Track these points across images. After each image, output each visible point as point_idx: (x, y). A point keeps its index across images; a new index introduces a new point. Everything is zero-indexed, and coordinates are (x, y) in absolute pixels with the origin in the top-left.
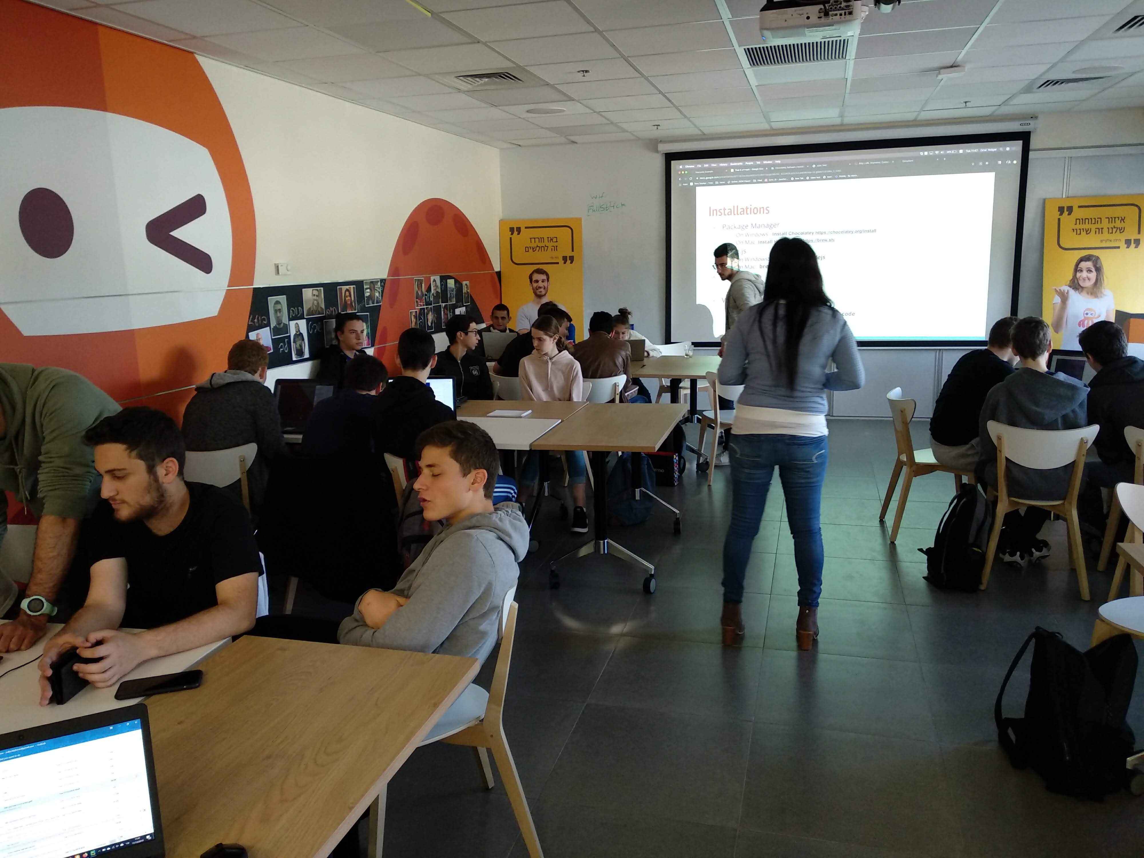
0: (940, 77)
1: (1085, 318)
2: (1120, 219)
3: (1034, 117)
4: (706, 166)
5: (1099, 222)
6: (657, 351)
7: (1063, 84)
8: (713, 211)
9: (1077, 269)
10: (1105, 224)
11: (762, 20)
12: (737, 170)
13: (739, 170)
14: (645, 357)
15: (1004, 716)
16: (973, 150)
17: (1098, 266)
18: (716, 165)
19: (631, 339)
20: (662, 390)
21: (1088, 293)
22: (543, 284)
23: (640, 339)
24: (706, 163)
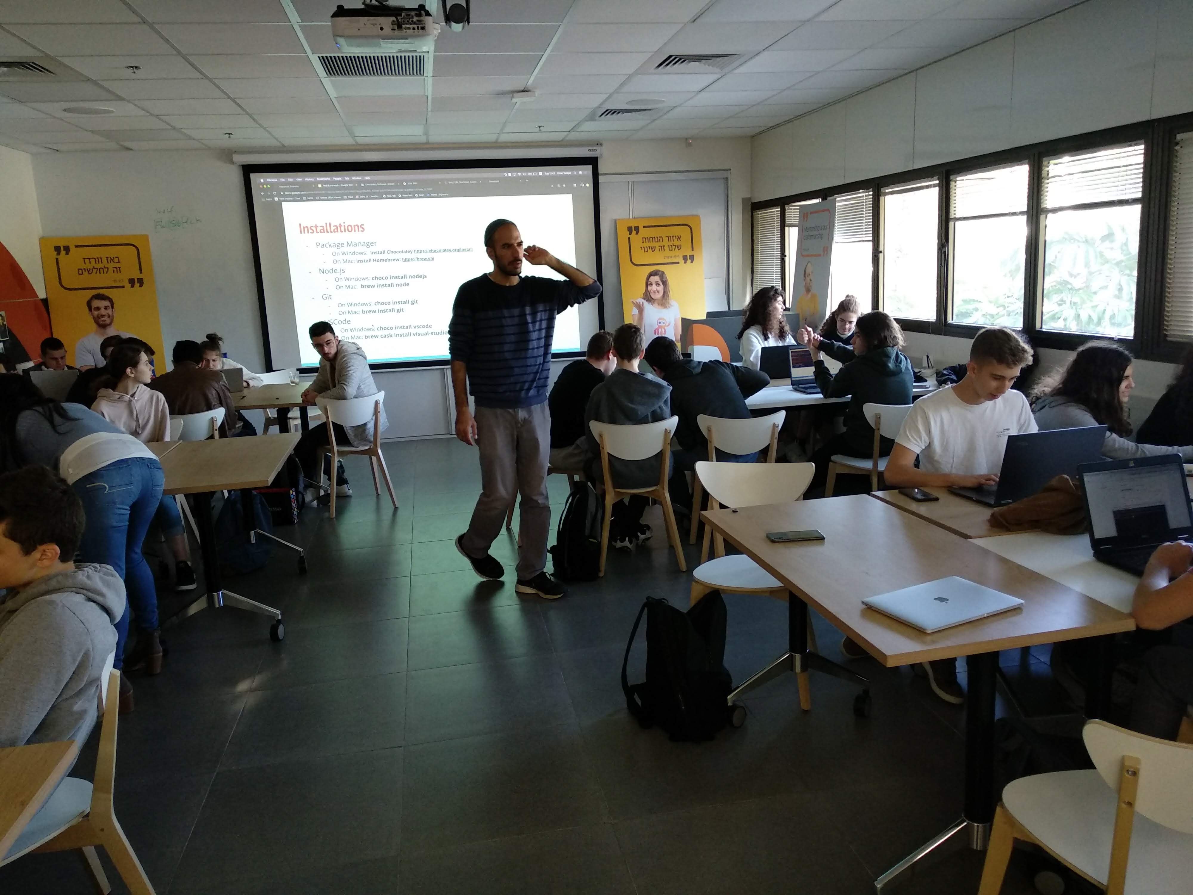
0: (514, 100)
1: (659, 327)
2: (677, 237)
3: (599, 144)
4: (291, 180)
5: (661, 240)
6: (258, 380)
7: (619, 114)
8: (304, 227)
9: (648, 284)
10: (666, 242)
11: (334, 26)
12: (325, 186)
13: (327, 186)
14: (245, 387)
15: (629, 684)
16: (551, 173)
17: (664, 280)
18: (301, 180)
19: (225, 368)
20: (269, 422)
21: (659, 304)
22: (107, 311)
23: (236, 368)
24: (290, 177)
